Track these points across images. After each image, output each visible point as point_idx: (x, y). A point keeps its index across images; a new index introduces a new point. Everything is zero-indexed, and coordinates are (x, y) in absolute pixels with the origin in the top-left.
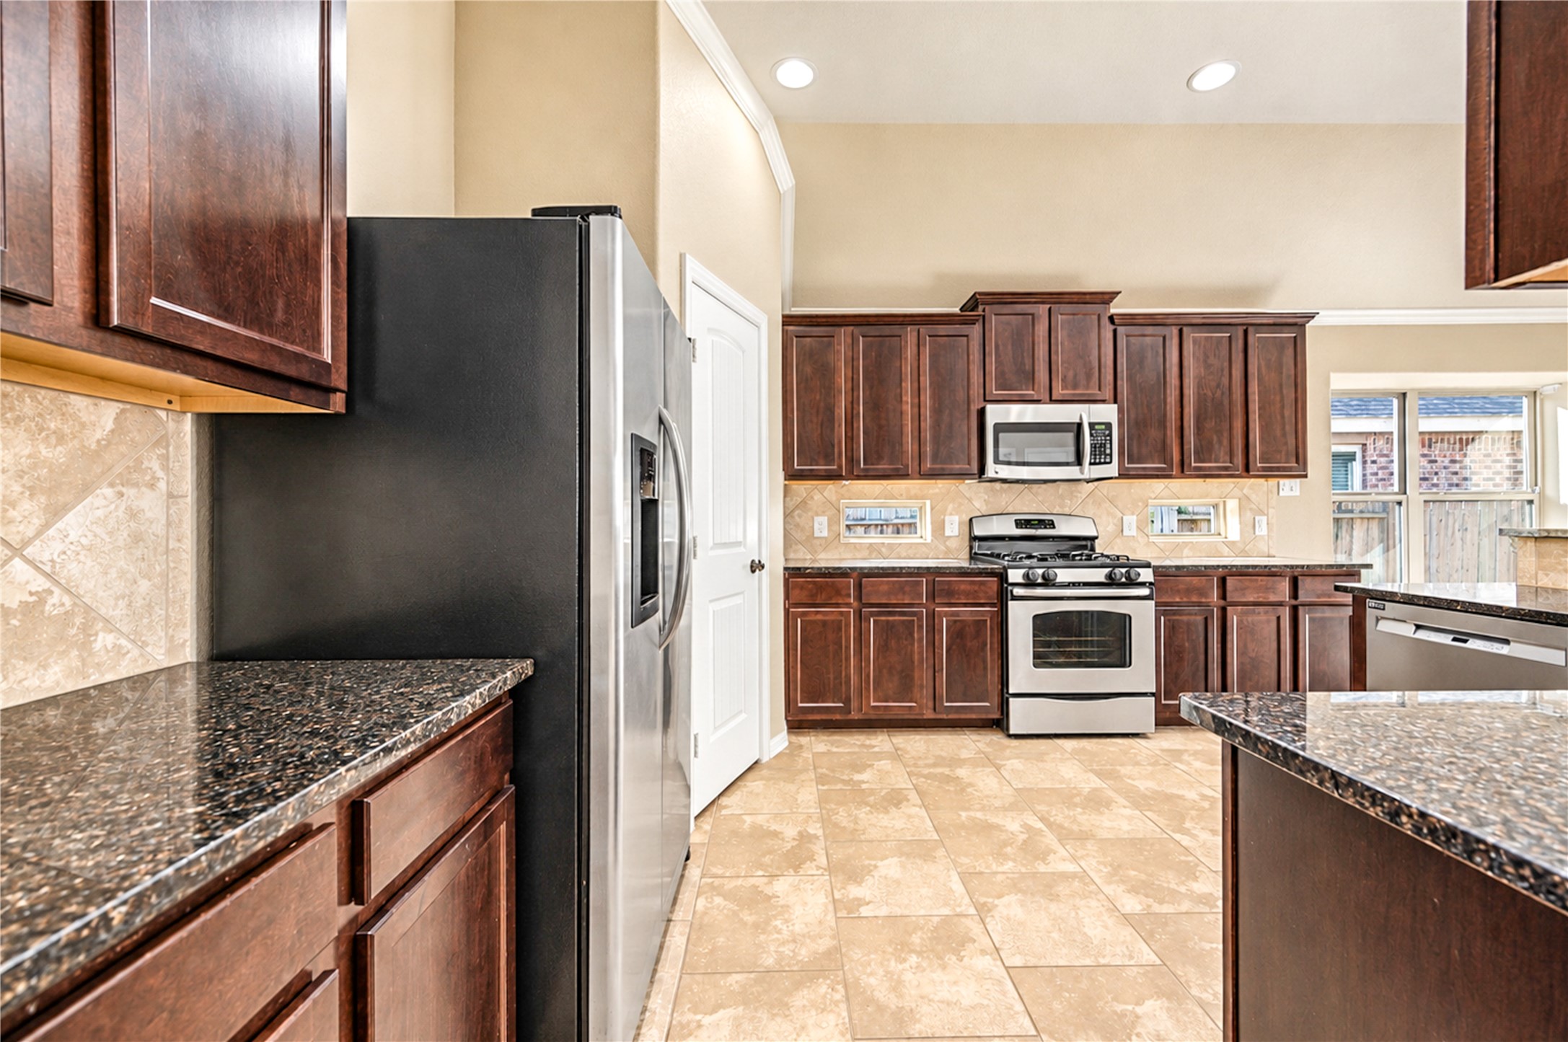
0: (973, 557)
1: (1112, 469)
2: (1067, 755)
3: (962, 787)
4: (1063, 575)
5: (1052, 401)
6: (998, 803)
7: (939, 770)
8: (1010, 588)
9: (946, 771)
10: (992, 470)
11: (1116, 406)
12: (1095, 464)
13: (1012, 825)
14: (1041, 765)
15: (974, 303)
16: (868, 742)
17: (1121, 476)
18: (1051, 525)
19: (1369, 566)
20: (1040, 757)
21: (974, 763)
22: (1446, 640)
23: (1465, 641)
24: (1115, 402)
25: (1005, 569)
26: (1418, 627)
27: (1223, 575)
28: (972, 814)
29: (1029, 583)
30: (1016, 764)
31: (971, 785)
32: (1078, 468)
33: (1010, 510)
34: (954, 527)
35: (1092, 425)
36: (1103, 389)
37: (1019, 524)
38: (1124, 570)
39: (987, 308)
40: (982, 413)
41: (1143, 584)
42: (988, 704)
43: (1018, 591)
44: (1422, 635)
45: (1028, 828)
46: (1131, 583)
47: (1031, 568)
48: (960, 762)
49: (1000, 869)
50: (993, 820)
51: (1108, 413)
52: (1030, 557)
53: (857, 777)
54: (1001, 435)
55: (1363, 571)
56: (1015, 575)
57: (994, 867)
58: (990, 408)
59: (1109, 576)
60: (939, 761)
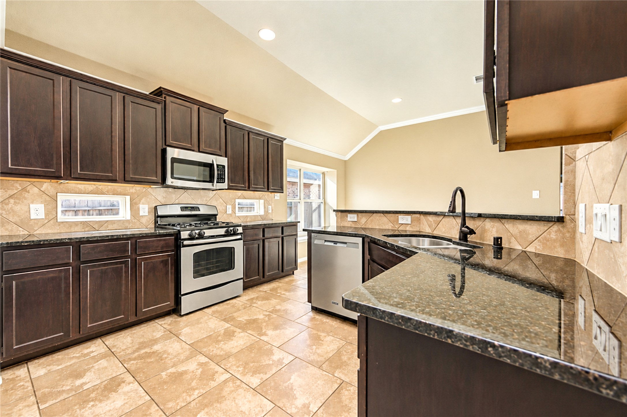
0: (157, 226)
1: (225, 185)
2: (210, 317)
3: (159, 357)
4: (208, 233)
5: (199, 151)
6: (182, 357)
7: (143, 351)
8: (182, 241)
9: (147, 350)
10: (169, 181)
11: (226, 159)
12: (219, 182)
13: (192, 366)
14: (200, 326)
15: (159, 92)
16: (86, 351)
17: (228, 189)
18: (198, 209)
19: (299, 222)
20: (198, 322)
21: (164, 338)
22: (332, 244)
23: (337, 244)
24: (226, 157)
25: (179, 231)
26: (325, 241)
27: (264, 227)
28: (169, 371)
29: (191, 238)
30: (186, 330)
31: (165, 352)
32: (211, 184)
33: (177, 202)
34: (144, 210)
35: (218, 165)
36: (221, 150)
37: (183, 209)
38: (232, 228)
39: (167, 97)
40: (164, 152)
41: (238, 234)
42: (169, 303)
43: (186, 243)
44: (326, 243)
45: (201, 364)
46: (235, 234)
47: (192, 230)
48: (155, 341)
49: (192, 398)
50: (181, 368)
51: (223, 161)
52: (191, 225)
53: (78, 382)
54: (175, 164)
55: (298, 224)
56: (184, 235)
57: (189, 399)
58: (169, 149)
59: (227, 231)
60: (143, 345)
